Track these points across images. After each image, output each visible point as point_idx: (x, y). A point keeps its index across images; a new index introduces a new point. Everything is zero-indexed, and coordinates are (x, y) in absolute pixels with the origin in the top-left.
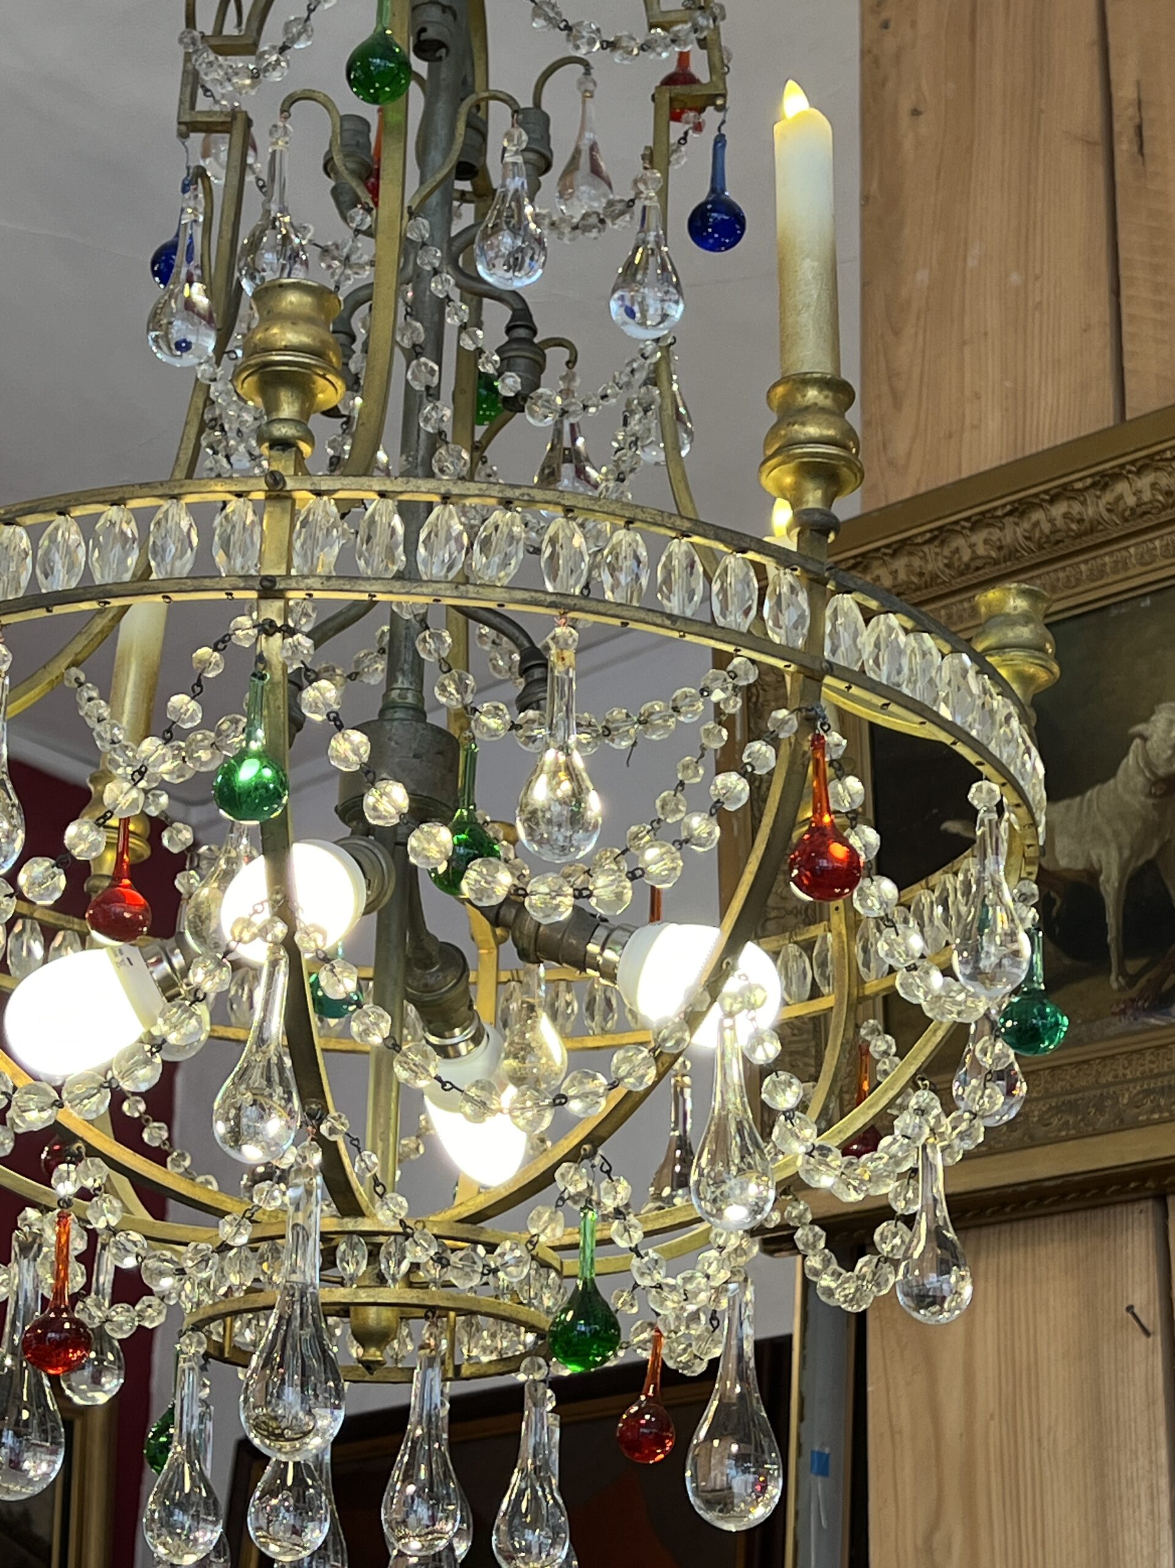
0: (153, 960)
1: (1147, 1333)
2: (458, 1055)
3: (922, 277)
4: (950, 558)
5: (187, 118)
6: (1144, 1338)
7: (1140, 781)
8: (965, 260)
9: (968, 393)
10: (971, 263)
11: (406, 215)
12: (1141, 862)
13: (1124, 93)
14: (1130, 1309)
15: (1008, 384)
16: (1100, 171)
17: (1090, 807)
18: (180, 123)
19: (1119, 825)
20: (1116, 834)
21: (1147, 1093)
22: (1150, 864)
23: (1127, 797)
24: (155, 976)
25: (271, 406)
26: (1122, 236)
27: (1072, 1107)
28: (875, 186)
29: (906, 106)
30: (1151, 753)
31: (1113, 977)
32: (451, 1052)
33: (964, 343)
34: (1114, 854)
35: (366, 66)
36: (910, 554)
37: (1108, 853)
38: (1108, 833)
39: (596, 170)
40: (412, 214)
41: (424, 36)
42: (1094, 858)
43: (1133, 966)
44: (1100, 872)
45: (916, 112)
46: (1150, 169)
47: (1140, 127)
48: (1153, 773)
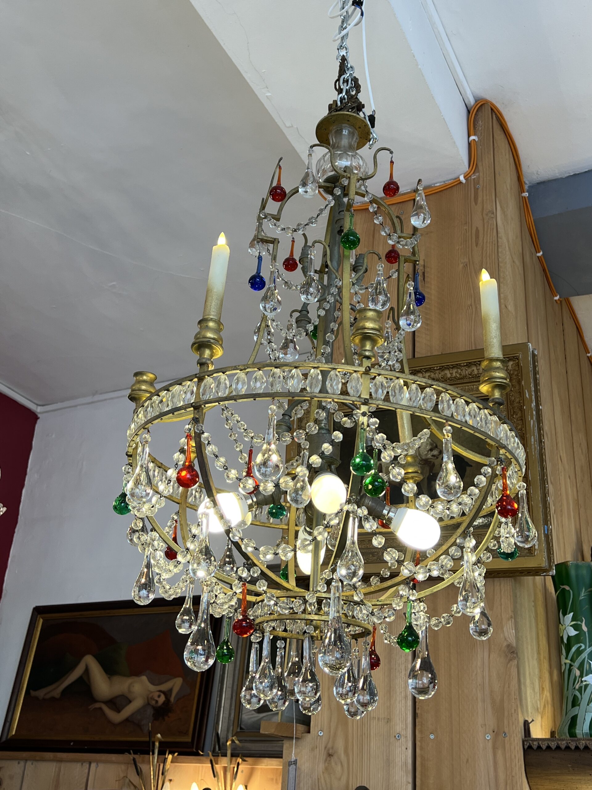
5: (260, 237)
46: (426, 285)
47: (424, 273)
48: (421, 457)
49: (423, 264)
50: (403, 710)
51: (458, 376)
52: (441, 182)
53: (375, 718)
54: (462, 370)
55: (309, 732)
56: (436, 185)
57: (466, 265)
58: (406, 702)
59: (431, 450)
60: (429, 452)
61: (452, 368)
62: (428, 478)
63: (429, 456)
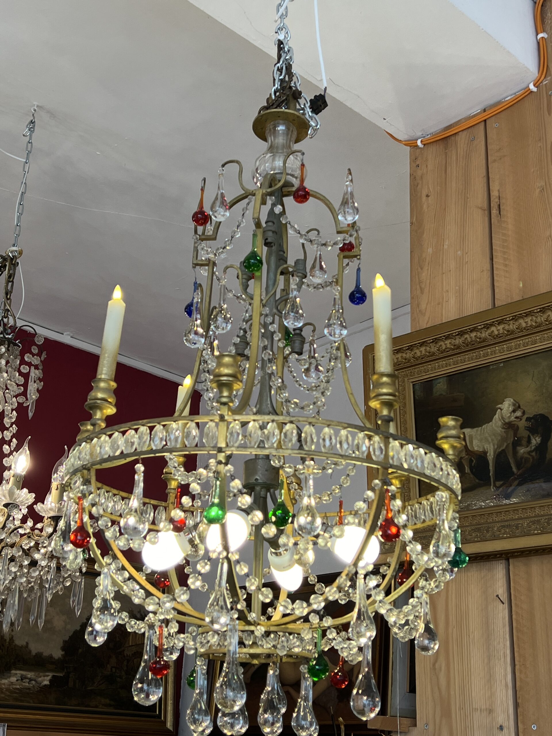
0: (187, 534)
1: (503, 603)
2: (281, 554)
3: (430, 250)
4: (439, 348)
5: (195, 262)
6: (502, 604)
7: (500, 423)
8: (443, 246)
9: (444, 290)
10: (446, 247)
11: (262, 307)
12: (500, 450)
13: (494, 194)
14: (497, 596)
15: (457, 288)
16: (487, 219)
17: (484, 431)
18: (193, 264)
19: (493, 437)
20: (492, 440)
21: (503, 526)
22: (503, 450)
23: (496, 428)
24: (187, 539)
25: (221, 392)
26: (493, 241)
27: (478, 530)
28: (414, 220)
29: (424, 194)
30: (504, 414)
31: (492, 487)
32: (278, 554)
33: (443, 273)
34: (492, 447)
35: (249, 262)
36: (426, 346)
37: (490, 447)
38: (490, 440)
39: (321, 267)
40: (264, 306)
41: (267, 241)
42: (486, 447)
43: (498, 484)
44: (487, 452)
45: (427, 196)
46: (503, 219)
47: (499, 205)
48: (504, 421)
49: (498, 195)
50: (504, 699)
51: (534, 324)
52: (511, 95)
53: (478, 709)
54: (536, 317)
55: (415, 725)
56: (506, 99)
57: (543, 189)
58: (507, 691)
59: (514, 411)
60: (512, 414)
61: (526, 316)
62: (513, 443)
63: (513, 418)
